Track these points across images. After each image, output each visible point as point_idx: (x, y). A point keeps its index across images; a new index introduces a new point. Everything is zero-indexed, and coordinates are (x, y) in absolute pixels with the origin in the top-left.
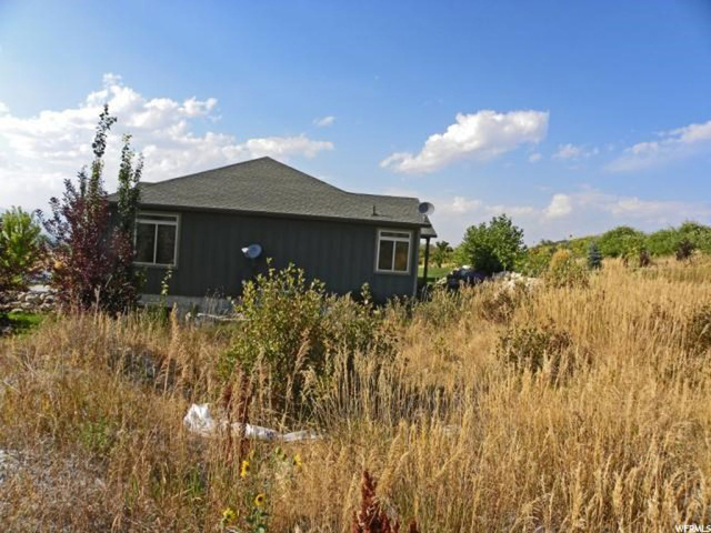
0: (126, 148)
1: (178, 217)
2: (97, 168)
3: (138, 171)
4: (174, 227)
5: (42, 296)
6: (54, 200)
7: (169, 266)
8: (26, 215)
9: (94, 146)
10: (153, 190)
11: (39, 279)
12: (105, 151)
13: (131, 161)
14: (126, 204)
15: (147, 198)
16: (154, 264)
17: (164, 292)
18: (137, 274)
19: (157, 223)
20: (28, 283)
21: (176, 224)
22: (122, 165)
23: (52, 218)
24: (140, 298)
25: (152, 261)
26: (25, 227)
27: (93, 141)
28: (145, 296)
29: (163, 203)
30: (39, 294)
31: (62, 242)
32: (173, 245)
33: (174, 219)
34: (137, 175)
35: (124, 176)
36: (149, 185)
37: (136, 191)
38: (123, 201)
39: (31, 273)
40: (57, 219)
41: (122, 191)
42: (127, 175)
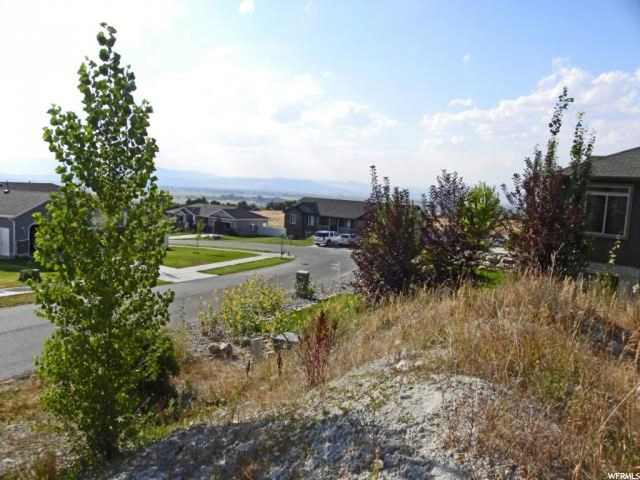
0: (579, 125)
1: (630, 188)
2: (552, 145)
3: (590, 146)
4: (626, 198)
5: (499, 257)
6: (516, 176)
7: (618, 237)
8: (488, 189)
9: (551, 125)
10: (605, 163)
11: (501, 242)
12: (561, 129)
13: (583, 136)
14: (578, 177)
15: (598, 171)
16: (603, 233)
17: (611, 261)
18: (585, 242)
19: (607, 194)
20: (491, 245)
21: (628, 195)
22: (575, 141)
23: (514, 191)
24: (587, 265)
25: (600, 231)
26: (488, 198)
27: (550, 121)
28: (592, 264)
29: (615, 175)
30: (497, 254)
31: (521, 211)
32: (624, 216)
33: (626, 191)
34: (589, 150)
35: (577, 151)
36: (600, 158)
37: (588, 164)
38: (575, 174)
39: (494, 237)
40: (518, 192)
41: (574, 166)
42: (580, 149)
